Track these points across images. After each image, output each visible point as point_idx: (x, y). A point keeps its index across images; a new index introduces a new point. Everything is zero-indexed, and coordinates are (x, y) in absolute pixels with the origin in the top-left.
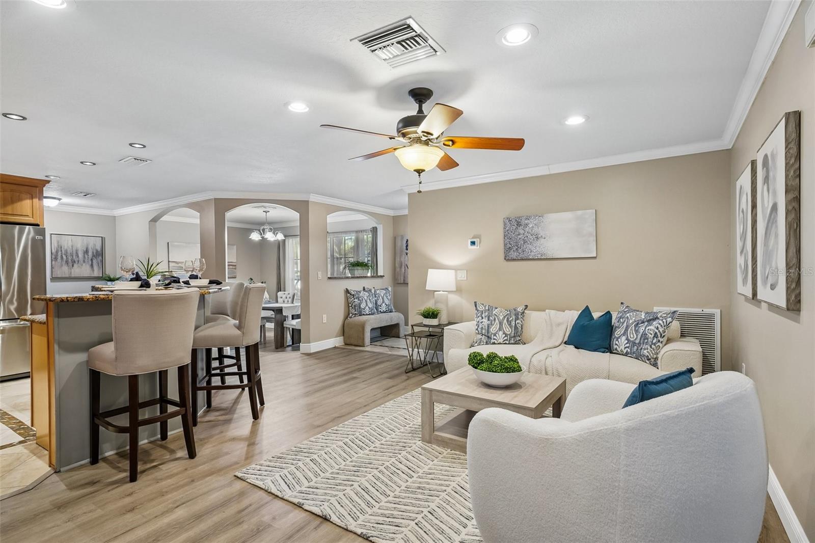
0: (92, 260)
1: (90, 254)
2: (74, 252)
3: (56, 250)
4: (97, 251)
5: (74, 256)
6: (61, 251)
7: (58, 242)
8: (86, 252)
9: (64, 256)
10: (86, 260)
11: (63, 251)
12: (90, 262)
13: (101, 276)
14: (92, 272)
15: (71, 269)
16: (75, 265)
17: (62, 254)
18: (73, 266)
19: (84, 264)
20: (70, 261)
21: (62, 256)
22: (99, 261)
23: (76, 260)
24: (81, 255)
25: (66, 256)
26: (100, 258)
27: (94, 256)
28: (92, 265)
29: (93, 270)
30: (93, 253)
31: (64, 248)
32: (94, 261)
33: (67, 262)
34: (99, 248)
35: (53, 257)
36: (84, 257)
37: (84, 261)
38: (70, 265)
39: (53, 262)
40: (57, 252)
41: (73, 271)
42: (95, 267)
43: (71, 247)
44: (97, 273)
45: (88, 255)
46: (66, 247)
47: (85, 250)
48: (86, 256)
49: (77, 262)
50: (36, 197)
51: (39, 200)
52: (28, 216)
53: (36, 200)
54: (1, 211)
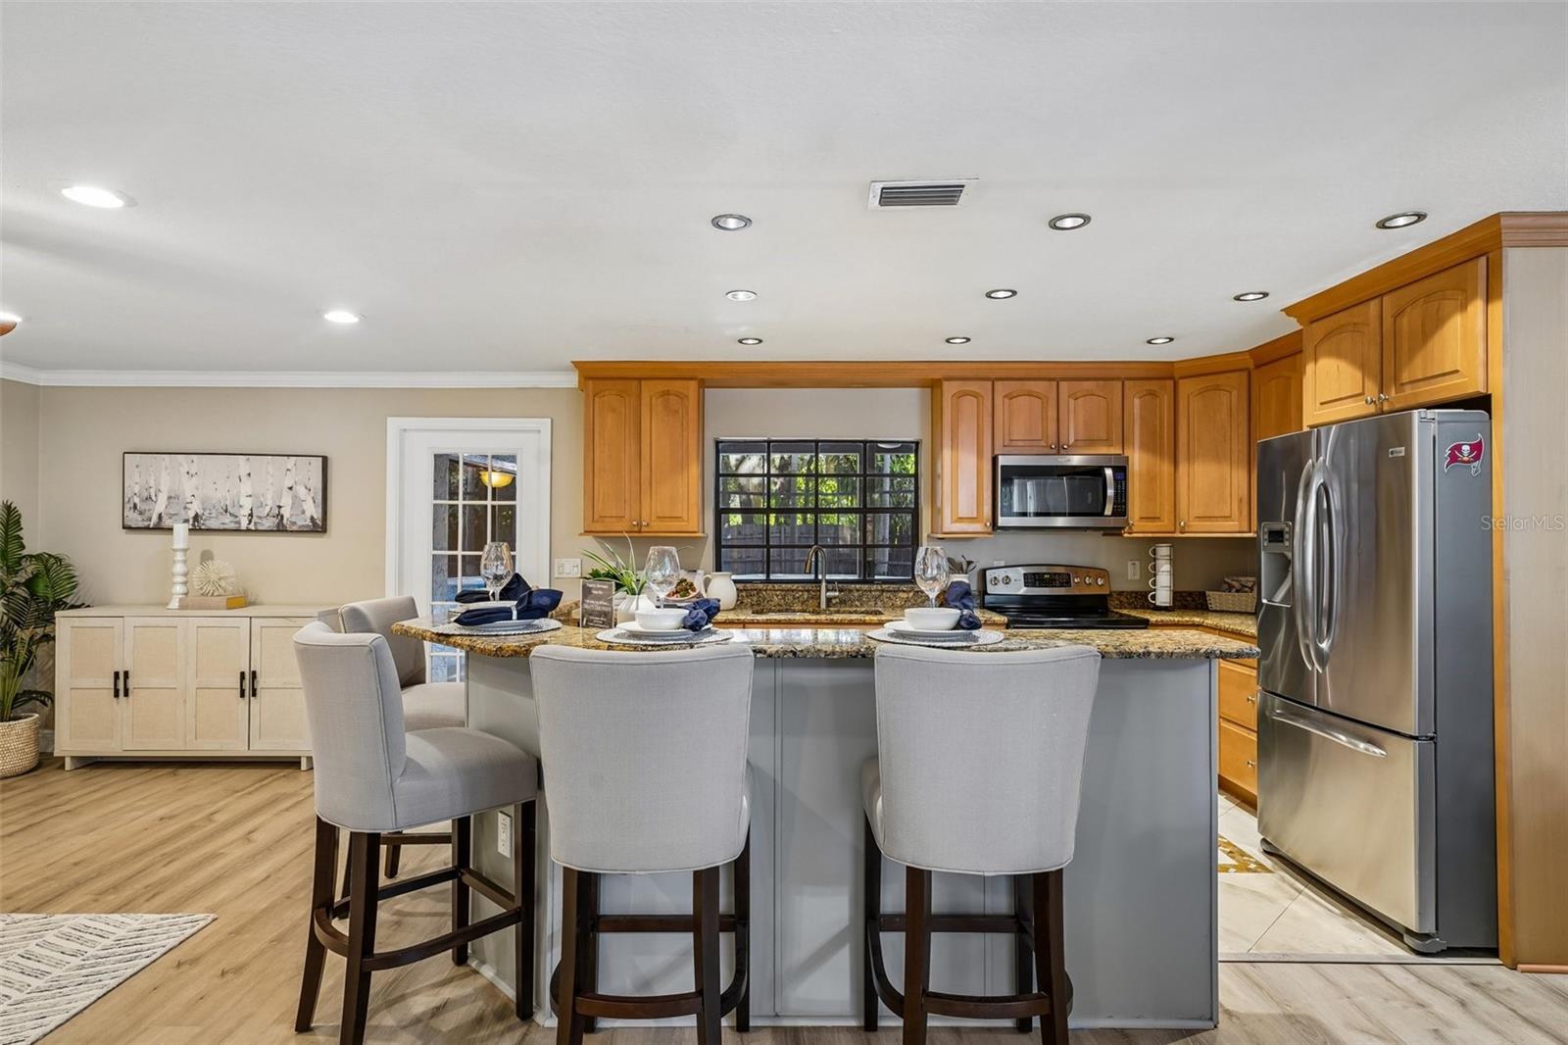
50: (1474, 296)
51: (1488, 301)
52: (1457, 371)
53: (1477, 306)
54: (1405, 377)
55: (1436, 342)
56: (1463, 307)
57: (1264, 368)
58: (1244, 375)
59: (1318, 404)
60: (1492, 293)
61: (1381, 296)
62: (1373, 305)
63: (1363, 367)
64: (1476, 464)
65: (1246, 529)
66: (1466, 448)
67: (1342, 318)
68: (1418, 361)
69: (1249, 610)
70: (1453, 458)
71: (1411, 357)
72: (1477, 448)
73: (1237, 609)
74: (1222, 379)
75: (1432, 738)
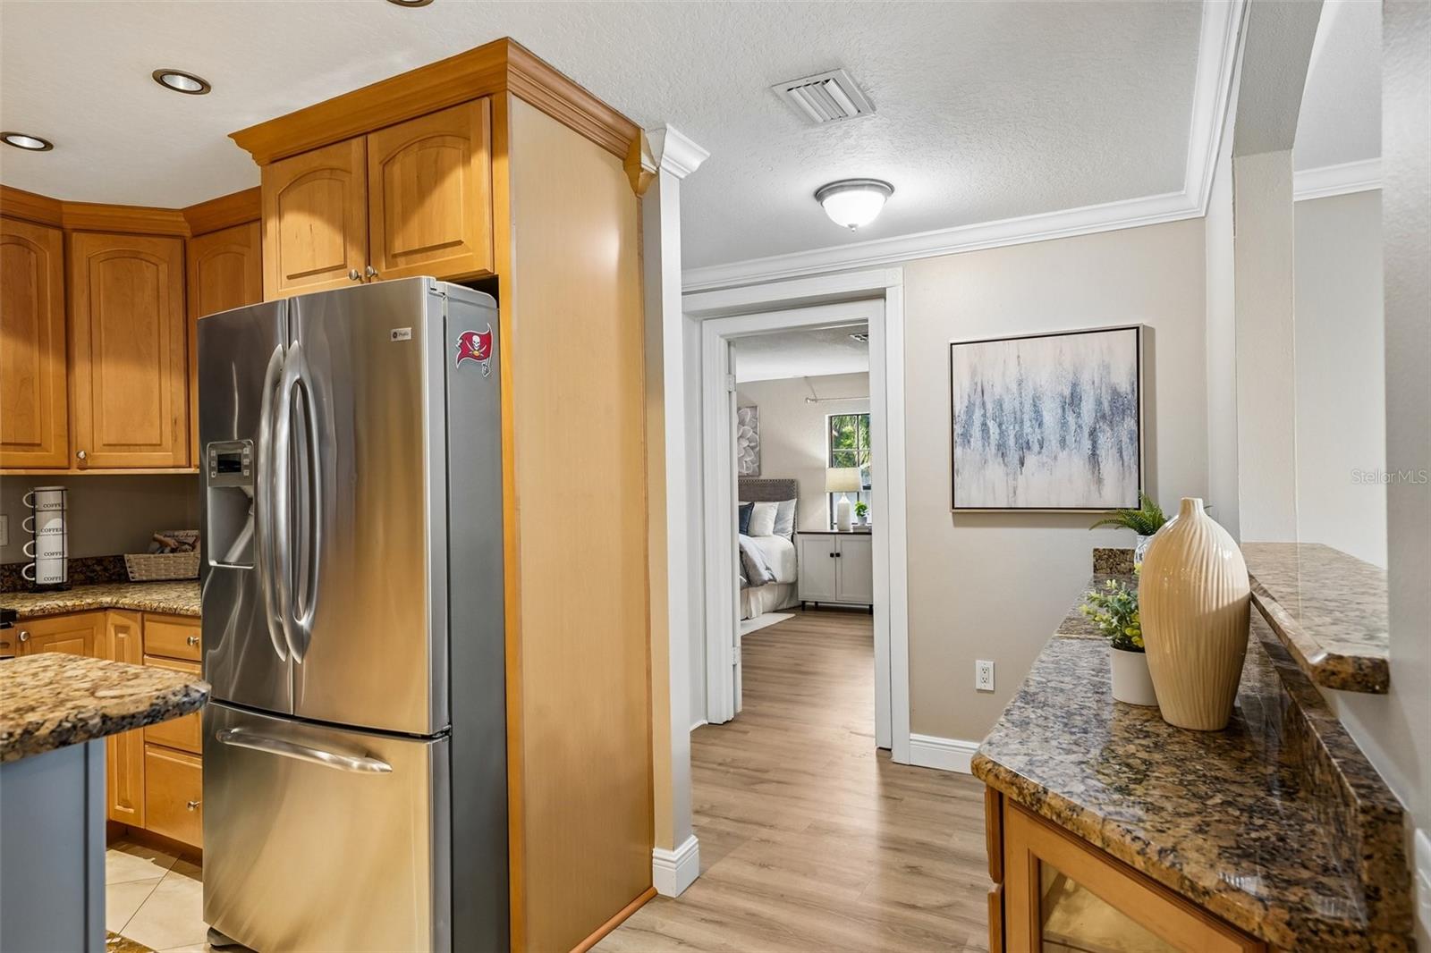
0: (1093, 434)
1: (1088, 407)
2: (1028, 407)
3: (966, 403)
4: (1115, 394)
5: (1027, 424)
6: (984, 404)
7: (974, 373)
8: (1073, 401)
9: (991, 424)
10: (1070, 439)
11: (989, 406)
12: (1087, 444)
13: (1131, 502)
14: (1094, 488)
15: (1015, 479)
16: (1031, 460)
17: (984, 416)
18: (1022, 464)
19: (1063, 455)
20: (1011, 442)
21: (984, 424)
22: (1125, 439)
23: (1034, 440)
24: (1050, 416)
25: (1000, 425)
26: (1130, 423)
27: (1104, 417)
28: (1094, 456)
29: (1099, 481)
30: (1099, 403)
31: (993, 394)
32: (1105, 440)
33: (1002, 449)
34: (1123, 380)
35: (958, 429)
36: (1064, 424)
37: (1063, 442)
38: (1013, 456)
39: (958, 451)
40: (969, 410)
41: (1021, 480)
42: (1109, 466)
43: (1014, 387)
44: (1116, 491)
45: (1079, 416)
46: (998, 390)
47: (1067, 392)
48: (1071, 419)
49: (1036, 447)
50: (479, 146)
51: (492, 156)
52: (460, 243)
53: (481, 159)
54: (398, 247)
55: (435, 199)
56: (466, 160)
57: (204, 238)
58: (178, 244)
59: (284, 278)
60: (497, 147)
61: (367, 133)
62: (356, 144)
63: (345, 229)
64: (485, 362)
65: (184, 462)
66: (476, 339)
67: (315, 159)
68: (414, 223)
69: (190, 575)
70: (465, 352)
71: (405, 218)
72: (486, 340)
73: (173, 576)
74: (143, 244)
75: (447, 732)
